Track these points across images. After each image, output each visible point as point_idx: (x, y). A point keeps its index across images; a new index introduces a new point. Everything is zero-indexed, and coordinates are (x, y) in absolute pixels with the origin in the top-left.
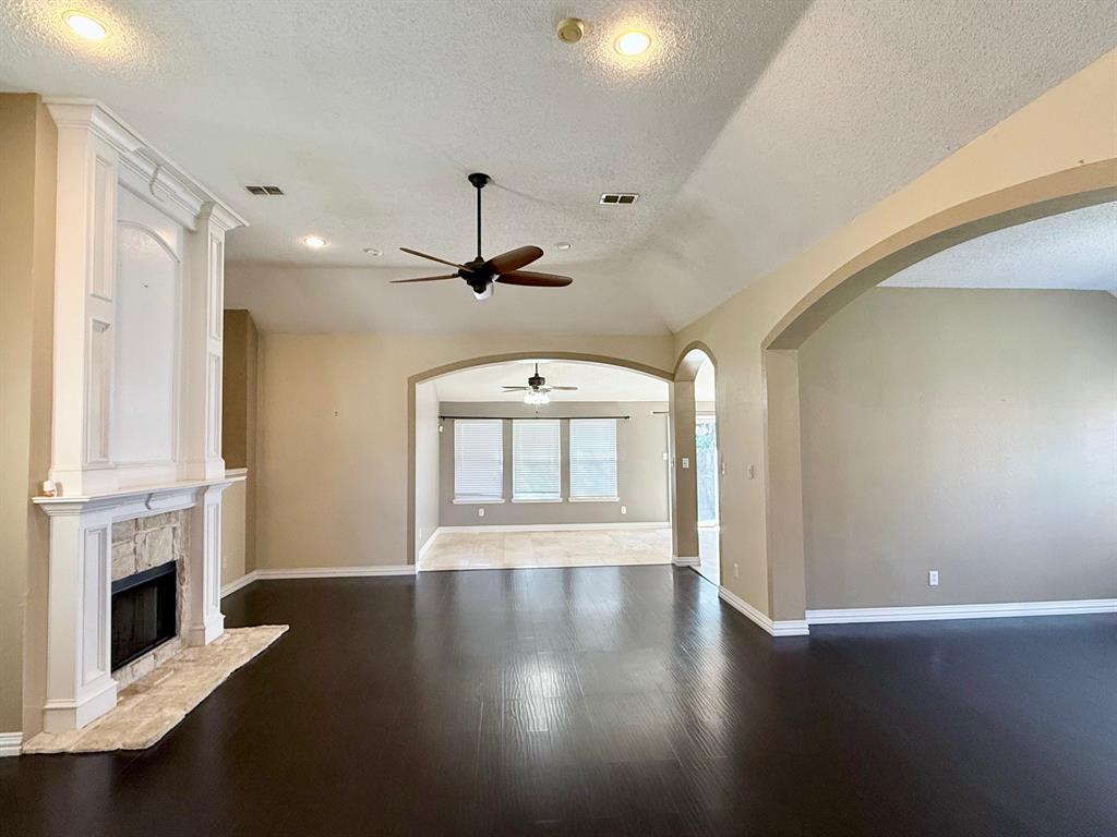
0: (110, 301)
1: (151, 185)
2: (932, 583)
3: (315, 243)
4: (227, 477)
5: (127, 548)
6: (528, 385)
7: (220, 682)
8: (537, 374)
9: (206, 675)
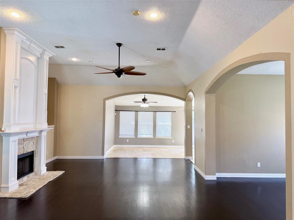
0: (18, 80)
1: (29, 47)
2: (258, 166)
3: (74, 59)
4: (48, 128)
5: (21, 146)
6: (142, 101)
7: (45, 184)
8: (145, 98)
9: (41, 182)
